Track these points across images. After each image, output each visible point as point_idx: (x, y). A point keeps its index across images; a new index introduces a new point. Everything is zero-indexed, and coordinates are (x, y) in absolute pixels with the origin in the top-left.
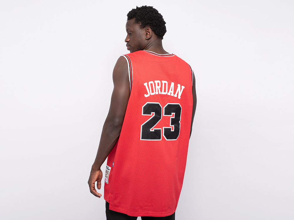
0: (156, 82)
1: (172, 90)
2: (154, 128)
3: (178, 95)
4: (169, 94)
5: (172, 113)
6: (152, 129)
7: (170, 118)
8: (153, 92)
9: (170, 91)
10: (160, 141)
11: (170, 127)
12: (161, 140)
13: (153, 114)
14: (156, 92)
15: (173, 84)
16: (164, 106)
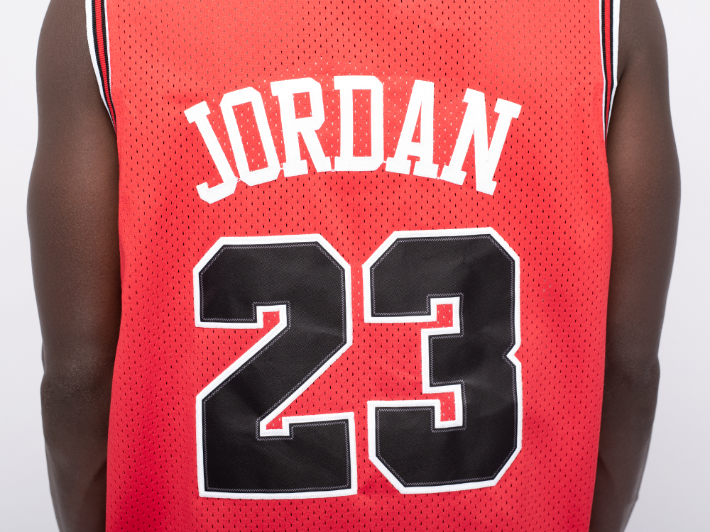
0: (284, 90)
1: (416, 138)
2: (285, 413)
3: (469, 165)
4: (398, 165)
5: (435, 302)
6: (276, 424)
7: (418, 335)
8: (257, 160)
9: (405, 145)
10: (348, 498)
11: (427, 397)
12: (353, 491)
13: (271, 320)
14: (282, 159)
15: (423, 94)
16: (365, 257)
